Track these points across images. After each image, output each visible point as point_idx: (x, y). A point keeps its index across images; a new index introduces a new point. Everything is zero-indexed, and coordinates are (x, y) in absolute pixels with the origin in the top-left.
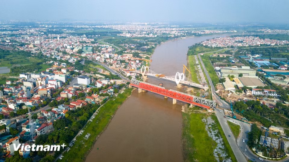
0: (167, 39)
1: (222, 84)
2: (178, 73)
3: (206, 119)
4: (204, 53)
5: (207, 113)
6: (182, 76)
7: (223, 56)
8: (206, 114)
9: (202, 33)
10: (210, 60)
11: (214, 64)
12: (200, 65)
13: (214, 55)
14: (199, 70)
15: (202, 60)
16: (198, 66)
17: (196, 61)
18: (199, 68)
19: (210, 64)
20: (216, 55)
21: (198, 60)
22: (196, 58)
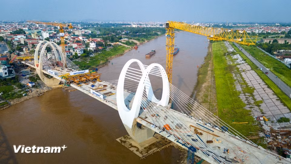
7: (285, 42)
10: (259, 48)
11: (274, 53)
12: (240, 55)
13: (265, 41)
14: (240, 64)
15: (243, 47)
16: (234, 56)
17: (228, 48)
18: (237, 60)
19: (263, 54)
20: (269, 41)
21: (233, 47)
22: (228, 45)
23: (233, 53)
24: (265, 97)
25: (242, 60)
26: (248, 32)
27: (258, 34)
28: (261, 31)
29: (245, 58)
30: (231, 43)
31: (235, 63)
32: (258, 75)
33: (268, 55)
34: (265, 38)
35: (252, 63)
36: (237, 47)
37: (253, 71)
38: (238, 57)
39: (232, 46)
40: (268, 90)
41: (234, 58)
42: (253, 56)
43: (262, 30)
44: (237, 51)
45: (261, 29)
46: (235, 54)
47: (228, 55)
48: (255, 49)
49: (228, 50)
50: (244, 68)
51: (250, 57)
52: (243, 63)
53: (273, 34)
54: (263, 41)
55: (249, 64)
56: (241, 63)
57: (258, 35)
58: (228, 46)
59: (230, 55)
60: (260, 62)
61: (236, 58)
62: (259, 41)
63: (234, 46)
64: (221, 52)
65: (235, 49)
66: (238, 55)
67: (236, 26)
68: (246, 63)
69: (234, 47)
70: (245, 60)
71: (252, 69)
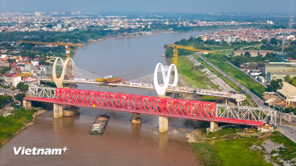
0: (103, 35)
1: (273, 93)
2: (160, 66)
3: (260, 146)
4: (209, 51)
5: (258, 135)
6: (173, 73)
7: (259, 53)
8: (257, 137)
9: (191, 25)
10: (228, 62)
11: (241, 66)
12: (208, 68)
13: (236, 53)
14: (208, 75)
15: (210, 61)
16: (203, 70)
17: (195, 63)
18: (206, 73)
19: (231, 67)
20: (240, 54)
21: (200, 62)
22: (193, 59)
23: (201, 67)
24: (224, 87)
25: (211, 72)
26: (217, 40)
27: (230, 43)
28: (235, 39)
29: (212, 70)
30: (197, 57)
31: (205, 75)
32: (222, 79)
33: (235, 68)
34: (236, 49)
35: (218, 73)
36: (204, 62)
37: (219, 78)
38: (207, 71)
39: (198, 61)
40: (226, 84)
41: (202, 71)
42: (220, 69)
43: (237, 37)
44: (204, 65)
45: (235, 36)
46: (203, 68)
47: (196, 69)
48: (223, 64)
49: (194, 65)
50: (212, 77)
51: (218, 70)
52: (211, 74)
53: (249, 44)
54: (233, 54)
55: (216, 74)
56: (210, 74)
57: (230, 45)
58: (194, 61)
59: (199, 69)
60: (226, 73)
61: (205, 71)
62: (230, 54)
63: (200, 60)
64: (187, 67)
65: (202, 64)
66: (206, 68)
67: (195, 25)
68: (214, 73)
69: (202, 62)
70: (213, 72)
71: (218, 77)
